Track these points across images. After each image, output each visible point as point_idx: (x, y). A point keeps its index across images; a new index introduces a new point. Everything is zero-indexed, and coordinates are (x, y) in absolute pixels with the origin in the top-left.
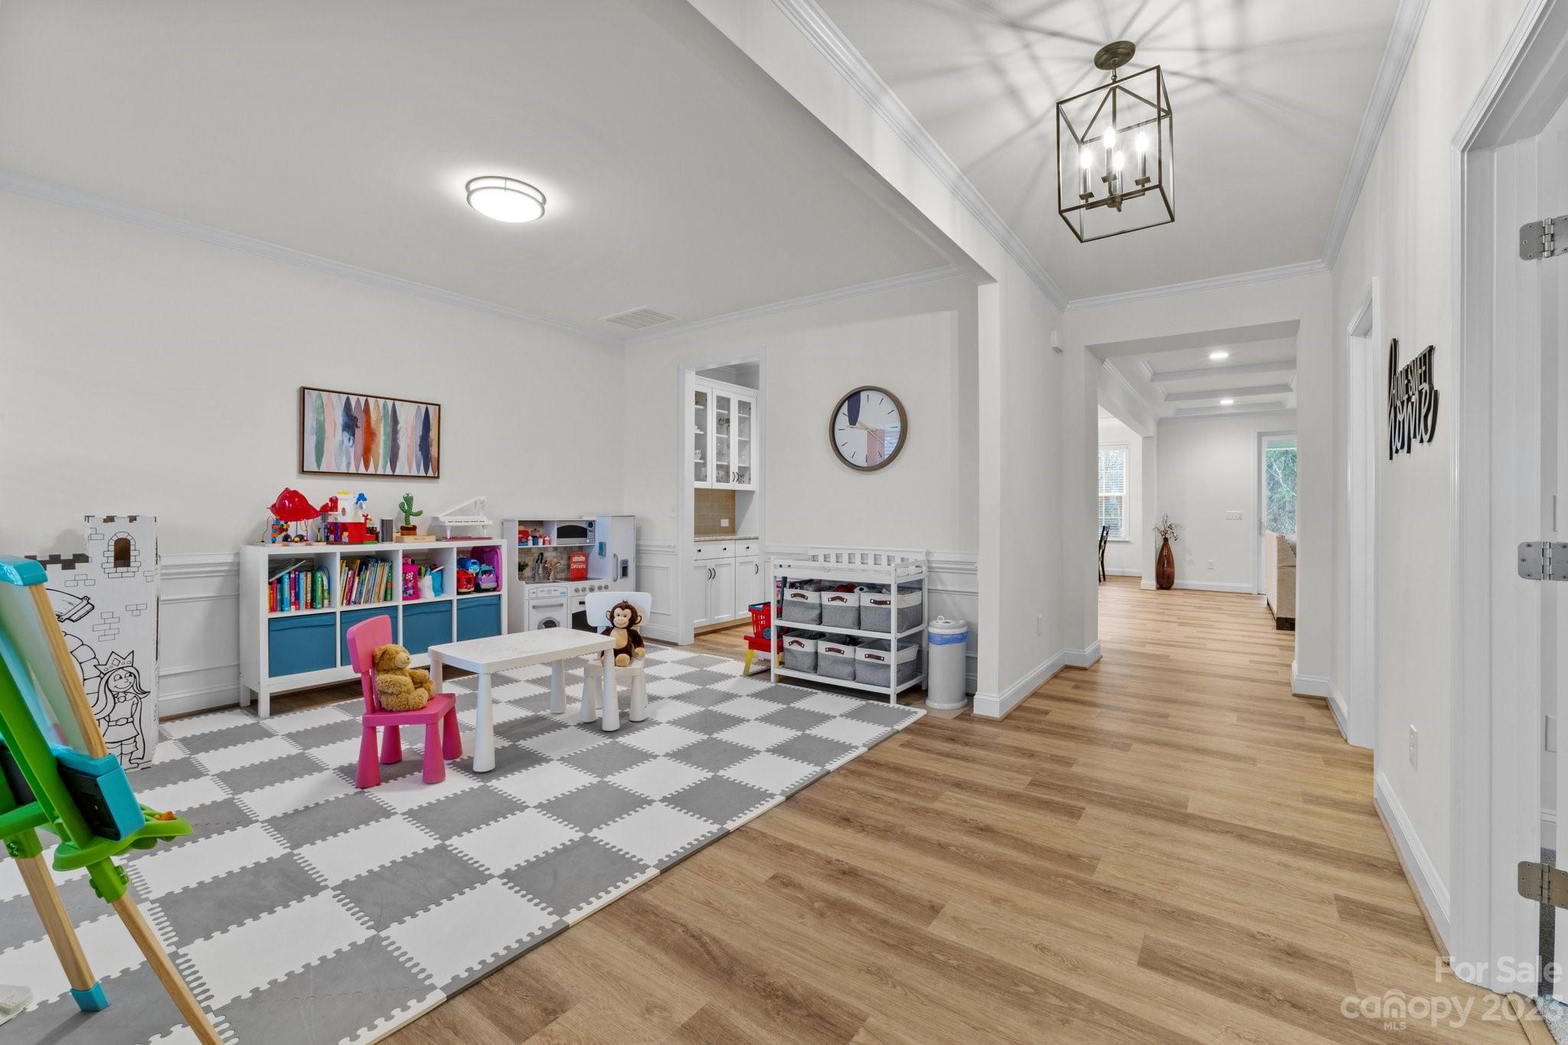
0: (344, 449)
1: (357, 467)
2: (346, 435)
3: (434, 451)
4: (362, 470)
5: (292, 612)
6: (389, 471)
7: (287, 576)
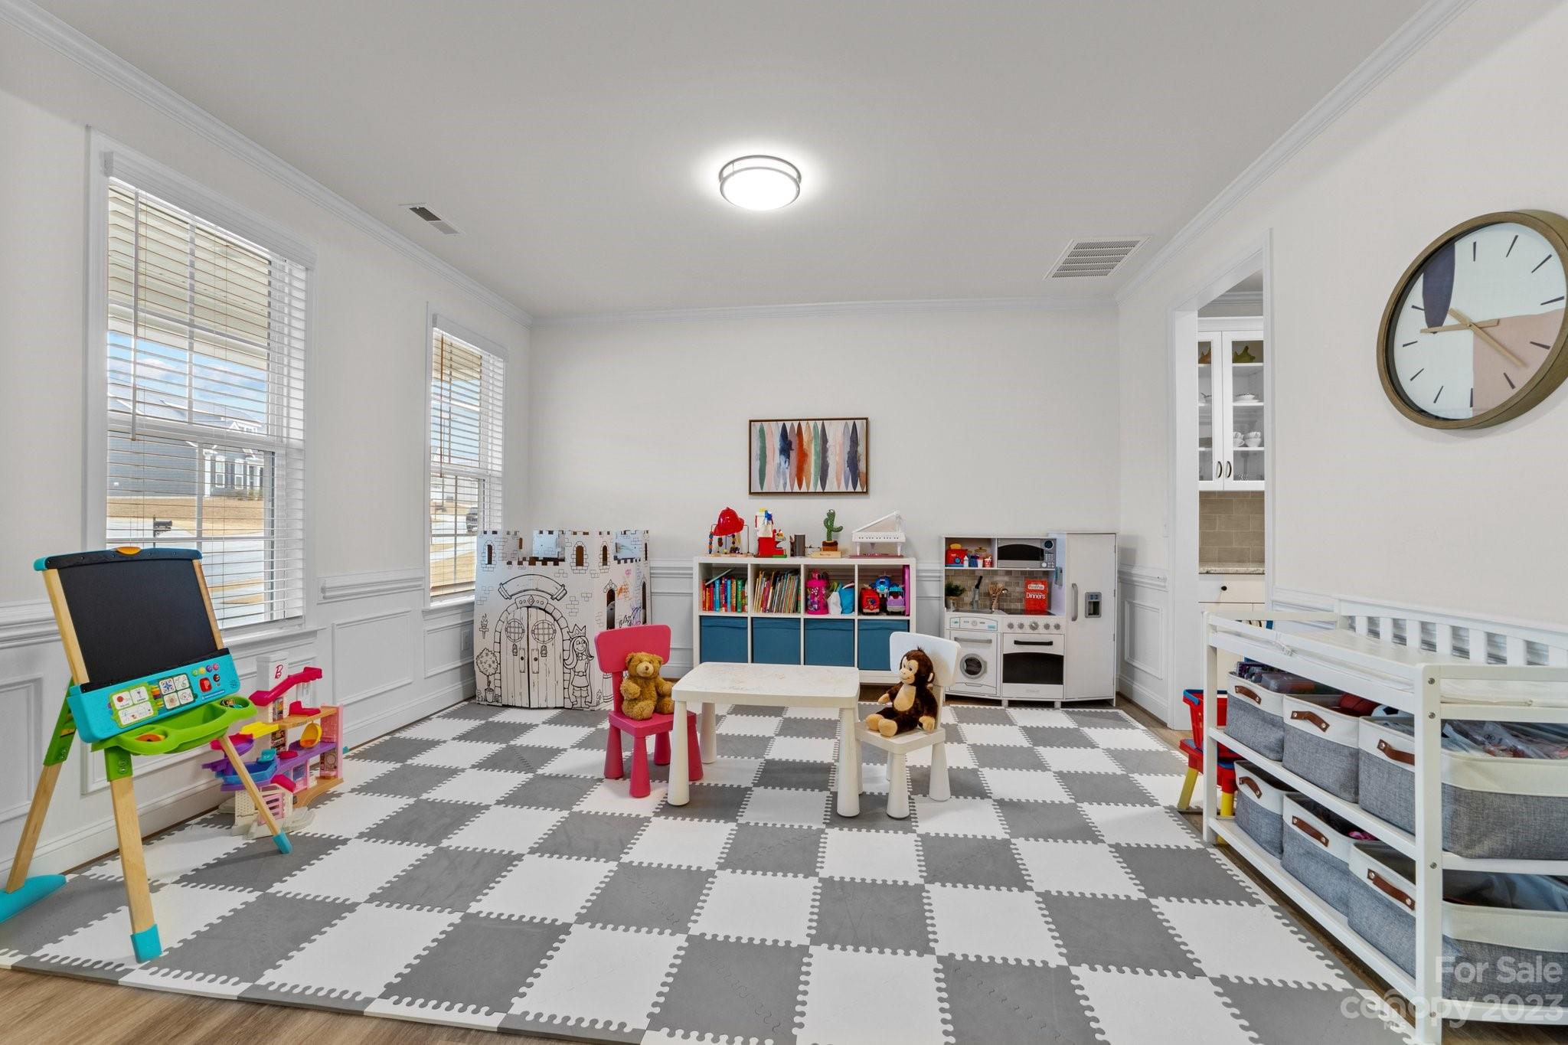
0: (781, 470)
1: (792, 486)
2: (783, 458)
3: (862, 466)
4: (796, 489)
5: (722, 613)
6: (819, 489)
7: (718, 582)
